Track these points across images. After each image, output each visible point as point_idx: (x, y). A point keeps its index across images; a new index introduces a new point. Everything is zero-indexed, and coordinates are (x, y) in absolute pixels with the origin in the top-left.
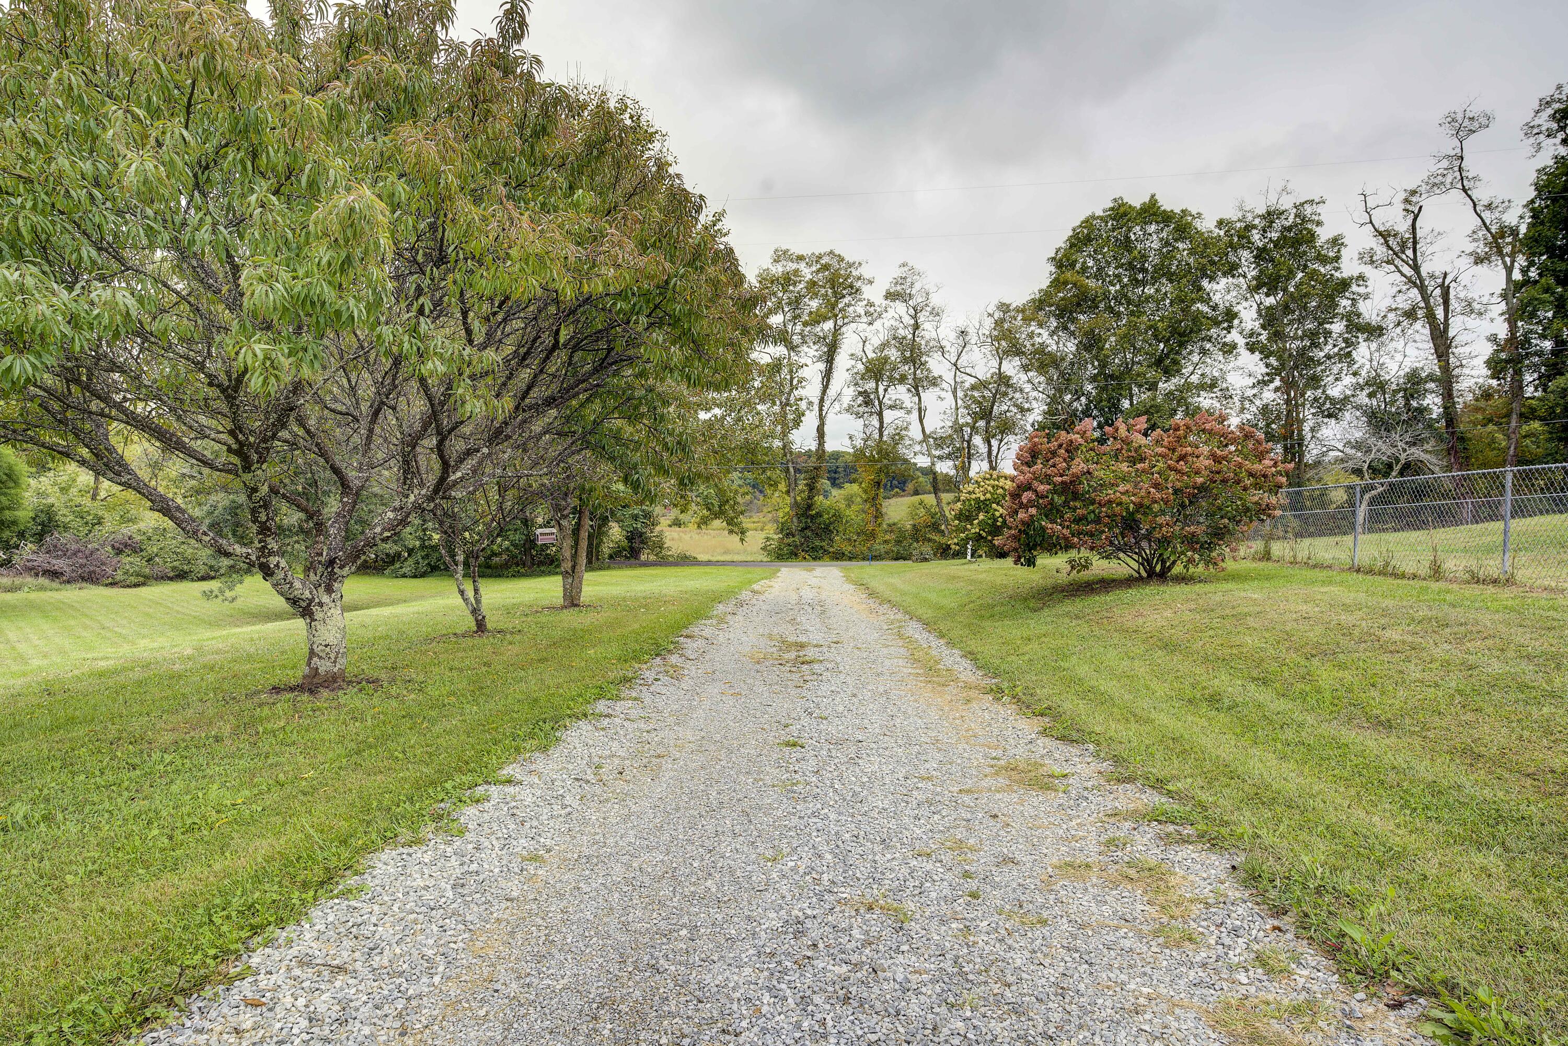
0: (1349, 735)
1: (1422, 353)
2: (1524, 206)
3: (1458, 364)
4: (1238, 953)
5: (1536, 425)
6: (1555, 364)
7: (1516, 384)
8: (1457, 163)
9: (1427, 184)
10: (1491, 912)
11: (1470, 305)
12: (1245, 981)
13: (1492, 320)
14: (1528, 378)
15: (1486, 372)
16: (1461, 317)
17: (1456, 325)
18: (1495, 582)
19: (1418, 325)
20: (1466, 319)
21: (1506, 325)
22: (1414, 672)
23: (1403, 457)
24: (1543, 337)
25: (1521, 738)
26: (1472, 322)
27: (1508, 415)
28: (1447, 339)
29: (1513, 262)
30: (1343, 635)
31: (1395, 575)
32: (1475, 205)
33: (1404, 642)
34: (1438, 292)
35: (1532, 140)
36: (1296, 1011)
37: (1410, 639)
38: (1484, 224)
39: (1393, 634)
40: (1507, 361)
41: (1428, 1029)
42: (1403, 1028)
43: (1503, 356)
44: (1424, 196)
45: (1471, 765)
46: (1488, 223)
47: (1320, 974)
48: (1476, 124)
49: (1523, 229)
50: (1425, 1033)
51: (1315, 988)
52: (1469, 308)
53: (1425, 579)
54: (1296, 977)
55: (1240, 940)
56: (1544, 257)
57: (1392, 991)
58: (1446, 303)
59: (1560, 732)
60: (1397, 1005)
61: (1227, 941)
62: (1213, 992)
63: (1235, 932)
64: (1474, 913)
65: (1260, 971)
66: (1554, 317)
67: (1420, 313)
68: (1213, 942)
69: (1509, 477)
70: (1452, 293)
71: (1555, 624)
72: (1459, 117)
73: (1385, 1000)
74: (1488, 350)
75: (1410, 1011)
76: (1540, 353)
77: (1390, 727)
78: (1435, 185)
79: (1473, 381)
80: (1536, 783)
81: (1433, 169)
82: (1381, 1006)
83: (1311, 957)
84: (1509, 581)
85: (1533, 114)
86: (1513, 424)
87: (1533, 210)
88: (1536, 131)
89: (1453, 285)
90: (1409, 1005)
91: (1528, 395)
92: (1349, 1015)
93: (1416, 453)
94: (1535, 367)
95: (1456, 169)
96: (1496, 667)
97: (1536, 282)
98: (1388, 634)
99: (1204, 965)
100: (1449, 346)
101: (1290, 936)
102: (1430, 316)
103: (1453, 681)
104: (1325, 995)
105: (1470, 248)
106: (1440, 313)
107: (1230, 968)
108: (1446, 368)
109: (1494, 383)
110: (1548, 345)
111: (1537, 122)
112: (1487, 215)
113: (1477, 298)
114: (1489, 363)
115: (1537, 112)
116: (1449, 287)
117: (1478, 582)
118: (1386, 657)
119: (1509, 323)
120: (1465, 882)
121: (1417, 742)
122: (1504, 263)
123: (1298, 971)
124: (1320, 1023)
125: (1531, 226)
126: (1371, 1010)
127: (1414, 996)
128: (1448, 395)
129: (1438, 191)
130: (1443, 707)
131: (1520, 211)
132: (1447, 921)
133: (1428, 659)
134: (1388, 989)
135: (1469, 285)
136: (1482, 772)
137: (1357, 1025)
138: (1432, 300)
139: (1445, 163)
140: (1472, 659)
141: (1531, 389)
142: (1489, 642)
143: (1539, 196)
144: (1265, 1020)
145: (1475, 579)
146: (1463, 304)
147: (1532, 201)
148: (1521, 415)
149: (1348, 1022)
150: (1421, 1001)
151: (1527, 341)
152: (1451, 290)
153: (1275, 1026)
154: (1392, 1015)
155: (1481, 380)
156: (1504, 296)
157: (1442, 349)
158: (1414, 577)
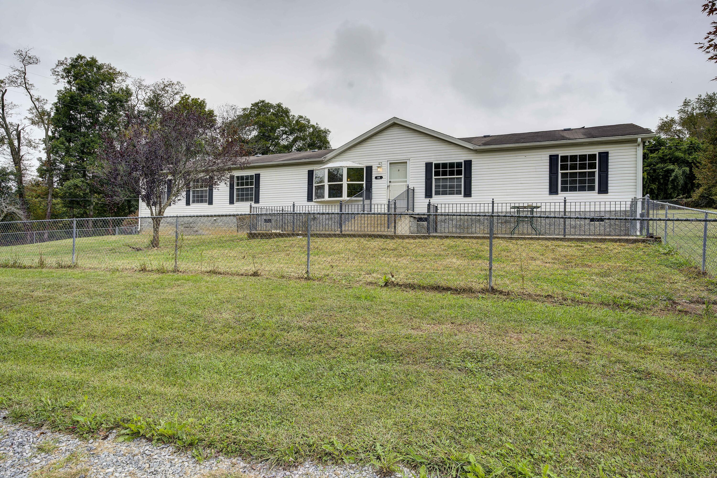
0: (35, 342)
1: (7, 160)
2: (53, 104)
3: (25, 168)
4: (28, 452)
5: (59, 200)
6: (66, 175)
7: (50, 181)
8: (23, 75)
9: (9, 79)
10: (123, 390)
11: (30, 142)
12: (39, 461)
13: (40, 152)
14: (55, 179)
15: (37, 174)
16: (26, 147)
17: (24, 150)
18: (69, 267)
19: (5, 147)
20: (29, 148)
21: (46, 155)
22: (54, 308)
23: (5, 210)
24: (61, 163)
25: (107, 326)
26: (31, 150)
27: (47, 194)
28: (20, 156)
29: (48, 127)
30: (13, 297)
31: (21, 267)
32: (31, 97)
33: (46, 297)
34: (15, 133)
35: (55, 77)
36: (69, 460)
37: (47, 295)
38: (36, 107)
39: (38, 293)
40: (46, 171)
41: (121, 439)
42: (112, 444)
43: (45, 168)
44: (7, 85)
45: (93, 340)
46: (37, 107)
47: (70, 442)
48: (31, 61)
49: (52, 114)
50: (120, 441)
51: (71, 448)
52: (30, 144)
53: (36, 268)
54: (61, 448)
55: (26, 447)
56: (61, 129)
57: (102, 434)
58: (19, 139)
59: (120, 321)
60: (106, 437)
61: (20, 450)
62: (24, 474)
63: (21, 444)
64: (119, 393)
65: (43, 454)
66: (65, 155)
67: (6, 141)
68: (12, 454)
69: (75, 222)
70: (22, 135)
71: (103, 281)
72: (24, 54)
73: (101, 438)
74: (37, 164)
75: (110, 438)
76: (60, 169)
77: (53, 334)
78: (12, 81)
79: (32, 177)
80: (118, 341)
81: (12, 74)
82: (100, 441)
83: (63, 437)
84: (75, 266)
85: (55, 66)
86: (49, 199)
87: (56, 107)
88: (57, 73)
89: (22, 131)
90: (110, 435)
91: (55, 187)
92: (90, 450)
93: (13, 209)
94: (57, 175)
95: (23, 77)
96: (88, 301)
97: (58, 139)
98: (35, 294)
99: (12, 466)
100: (21, 159)
101: (49, 434)
102: (11, 144)
103: (73, 310)
104: (77, 448)
105: (30, 116)
106: (16, 143)
107: (27, 460)
108: (19, 170)
109: (41, 179)
110: (63, 166)
111: (57, 70)
112: (36, 103)
113: (33, 140)
114: (39, 170)
115: (57, 66)
116: (20, 132)
117: (62, 267)
118: (40, 304)
119: (47, 154)
120: (110, 384)
121: (68, 338)
122: (45, 127)
123: (61, 445)
124: (81, 459)
125: (56, 114)
126: (97, 444)
127: (111, 431)
128: (20, 182)
129: (14, 85)
130: (73, 320)
131: (51, 106)
132: (110, 399)
133: (59, 302)
134: (100, 433)
135: (29, 133)
136: (98, 342)
137: (95, 452)
138: (12, 136)
139: (17, 73)
140: (78, 299)
141: (56, 184)
142: (82, 291)
143: (59, 102)
144: (57, 471)
145: (61, 267)
146: (27, 141)
147: (56, 104)
148: (53, 195)
149: (92, 453)
150: (114, 431)
151: (55, 163)
152: (21, 133)
153: (62, 471)
154: (105, 441)
155: (35, 177)
156: (45, 141)
157: (17, 160)
158: (31, 267)
